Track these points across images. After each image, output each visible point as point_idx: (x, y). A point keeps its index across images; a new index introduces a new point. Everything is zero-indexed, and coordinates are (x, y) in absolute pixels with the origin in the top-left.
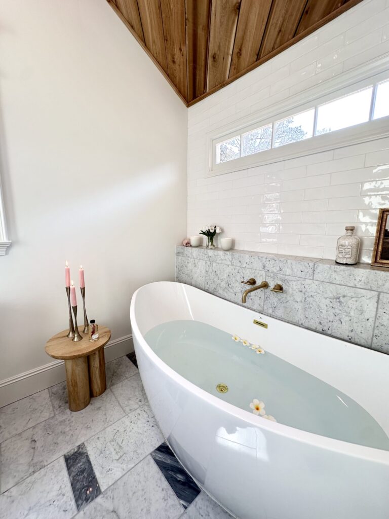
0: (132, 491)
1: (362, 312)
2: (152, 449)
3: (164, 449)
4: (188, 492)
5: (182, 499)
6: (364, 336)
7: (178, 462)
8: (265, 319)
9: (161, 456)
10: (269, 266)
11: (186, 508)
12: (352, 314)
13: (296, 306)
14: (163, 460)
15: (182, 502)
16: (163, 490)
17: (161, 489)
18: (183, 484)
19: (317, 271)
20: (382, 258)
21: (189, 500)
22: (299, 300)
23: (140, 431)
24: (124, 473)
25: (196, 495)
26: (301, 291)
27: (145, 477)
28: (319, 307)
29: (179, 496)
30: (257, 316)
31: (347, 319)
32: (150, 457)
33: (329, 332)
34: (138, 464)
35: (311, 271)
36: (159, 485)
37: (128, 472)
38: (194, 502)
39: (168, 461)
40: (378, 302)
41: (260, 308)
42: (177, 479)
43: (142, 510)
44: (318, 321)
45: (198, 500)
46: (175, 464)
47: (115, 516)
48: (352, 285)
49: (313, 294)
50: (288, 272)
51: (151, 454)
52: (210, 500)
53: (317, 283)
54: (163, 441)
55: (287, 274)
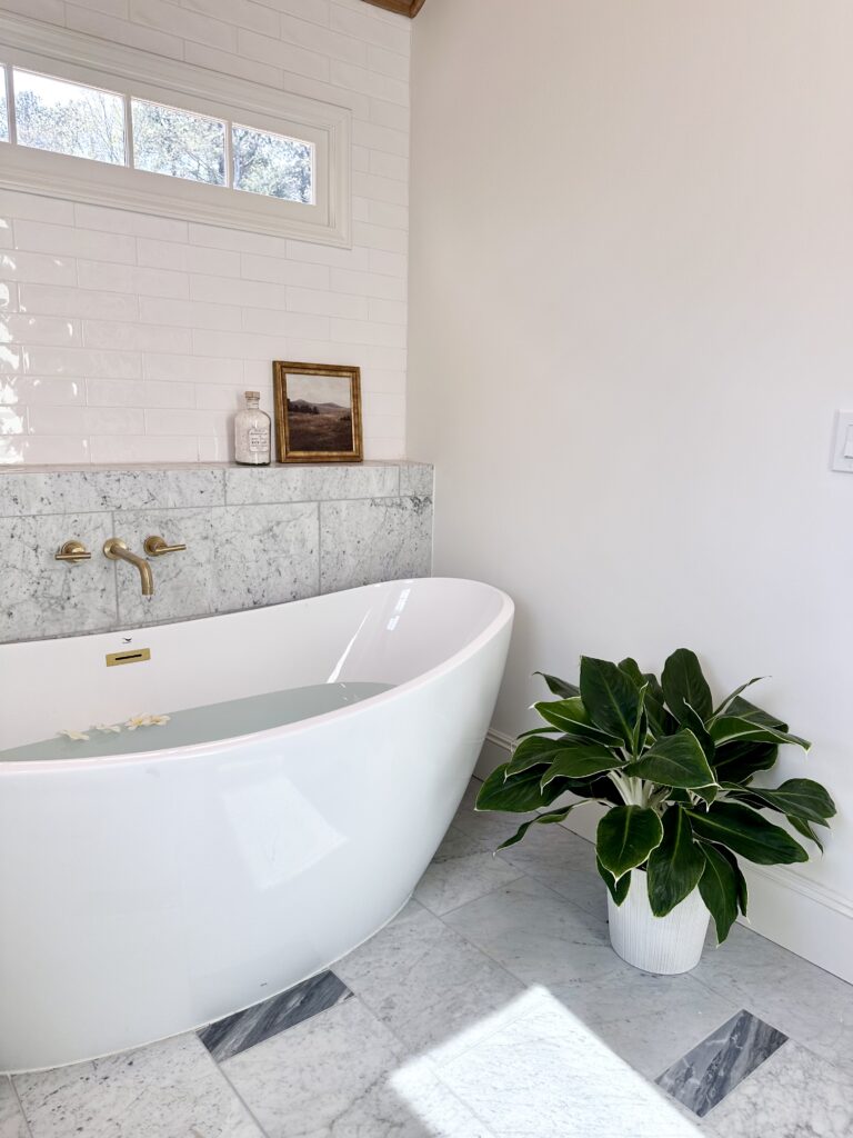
2: (208, 1058)
4: (326, 989)
7: (260, 1005)
8: (139, 639)
9: (233, 1040)
10: (119, 494)
11: (352, 994)
22: (202, 559)
26: (206, 538)
28: (243, 557)
29: (330, 1003)
30: (116, 643)
33: (265, 601)
34: (235, 1090)
35: (220, 487)
37: (248, 1109)
38: (346, 982)
39: (252, 1023)
41: (107, 621)
42: (298, 1007)
44: (243, 587)
45: (341, 975)
46: (263, 1011)
51: (218, 1062)
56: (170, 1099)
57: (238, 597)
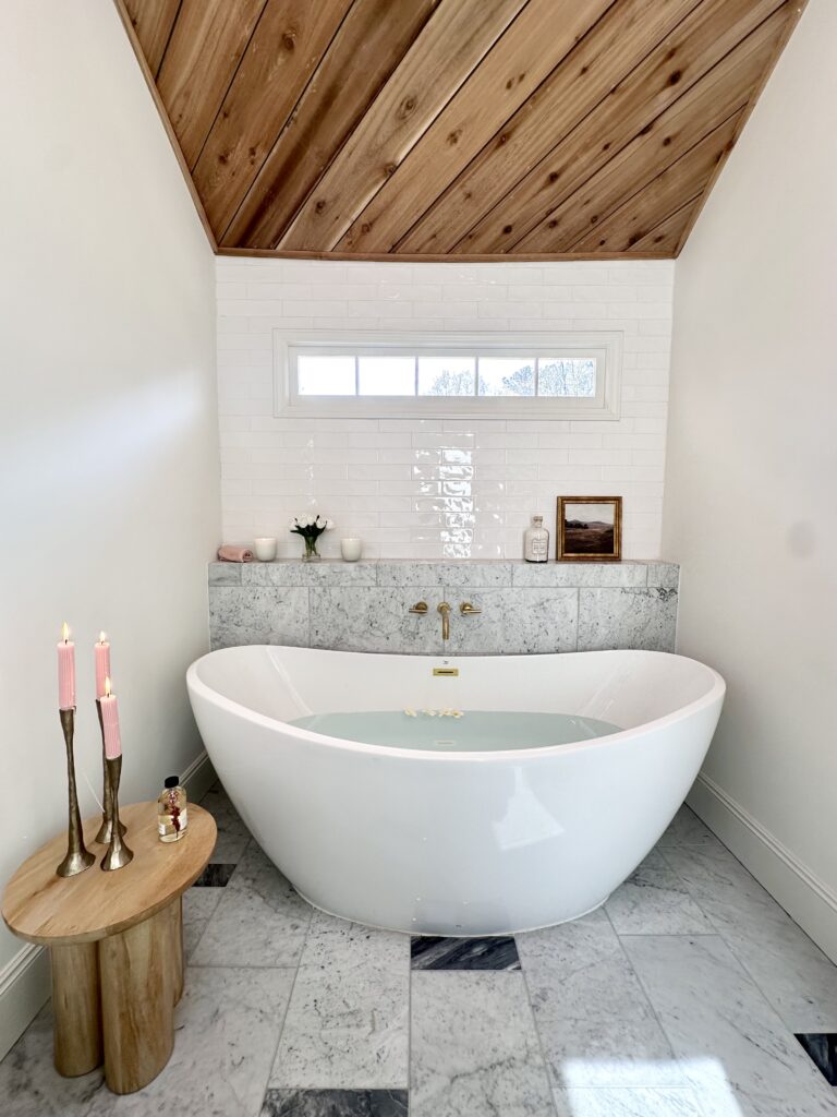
0: (445, 1031)
1: (565, 614)
2: (407, 962)
3: (420, 946)
4: (504, 953)
5: (506, 966)
6: (570, 641)
7: (456, 939)
8: (453, 662)
9: (428, 957)
10: (448, 578)
11: (519, 968)
12: (557, 619)
13: (494, 628)
14: (438, 957)
15: (510, 968)
16: (478, 983)
17: (474, 985)
18: (490, 951)
19: (516, 574)
20: (566, 552)
21: (516, 958)
22: (495, 619)
23: (357, 962)
24: (406, 1030)
25: (515, 946)
26: (498, 606)
27: (440, 999)
28: (522, 621)
29: (501, 967)
30: (439, 662)
31: (552, 627)
32: (416, 974)
33: (535, 650)
34: (410, 998)
35: (509, 576)
36: (467, 985)
37: (410, 1021)
38: (520, 954)
39: (445, 950)
40: (578, 600)
41: (437, 649)
42: (478, 956)
43: (483, 1030)
44: (521, 640)
45: (521, 947)
46: (457, 944)
47: (462, 1081)
48: (554, 585)
49: (513, 606)
50: (479, 581)
51: (413, 969)
52: (530, 935)
53: (516, 590)
54: (408, 939)
55: (478, 585)
56: (373, 979)
57: (517, 646)
